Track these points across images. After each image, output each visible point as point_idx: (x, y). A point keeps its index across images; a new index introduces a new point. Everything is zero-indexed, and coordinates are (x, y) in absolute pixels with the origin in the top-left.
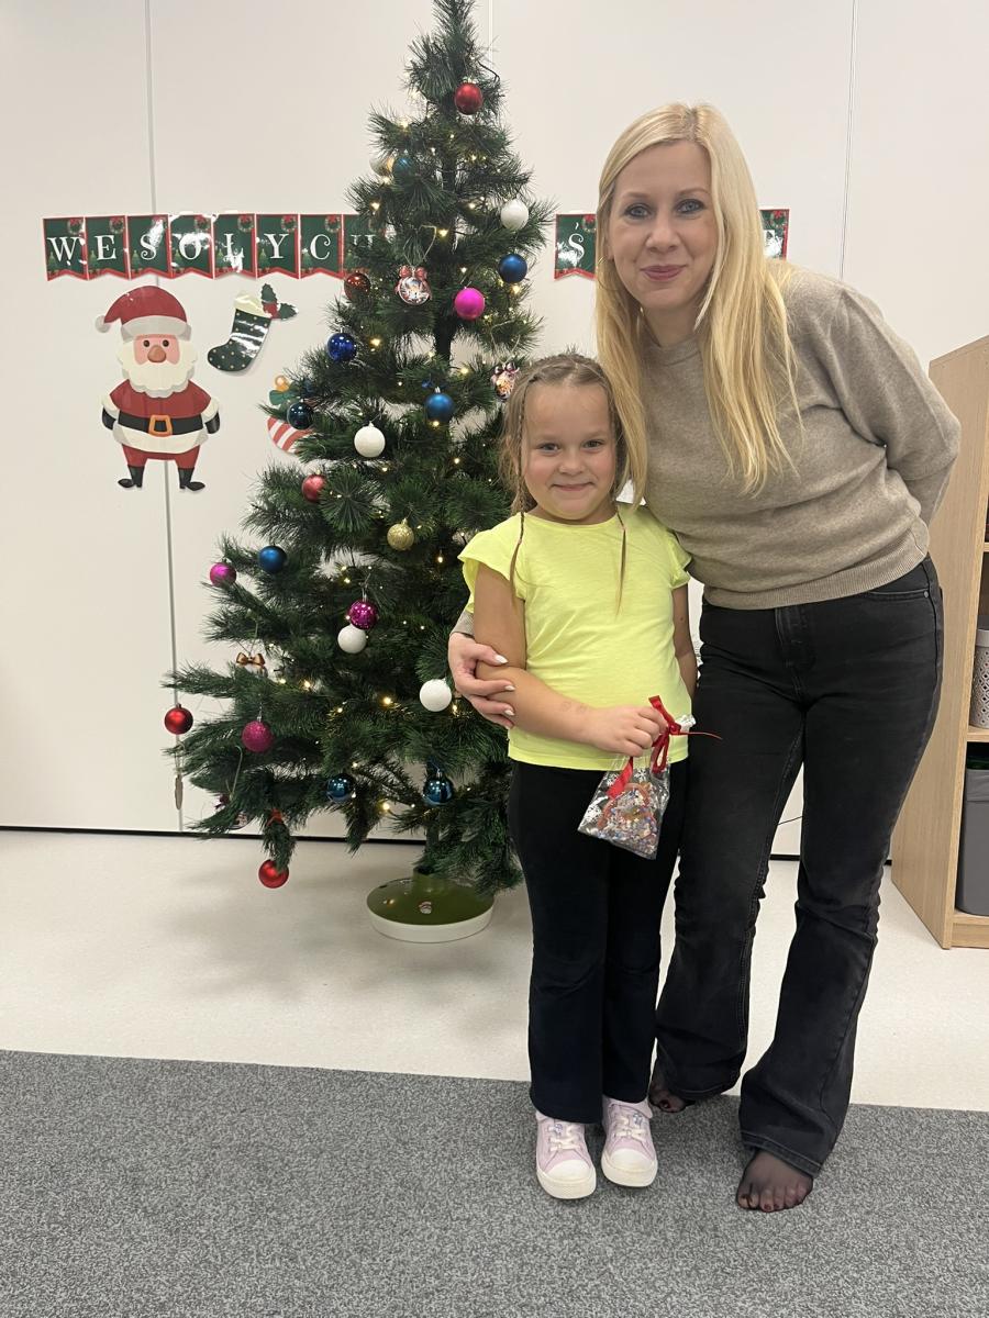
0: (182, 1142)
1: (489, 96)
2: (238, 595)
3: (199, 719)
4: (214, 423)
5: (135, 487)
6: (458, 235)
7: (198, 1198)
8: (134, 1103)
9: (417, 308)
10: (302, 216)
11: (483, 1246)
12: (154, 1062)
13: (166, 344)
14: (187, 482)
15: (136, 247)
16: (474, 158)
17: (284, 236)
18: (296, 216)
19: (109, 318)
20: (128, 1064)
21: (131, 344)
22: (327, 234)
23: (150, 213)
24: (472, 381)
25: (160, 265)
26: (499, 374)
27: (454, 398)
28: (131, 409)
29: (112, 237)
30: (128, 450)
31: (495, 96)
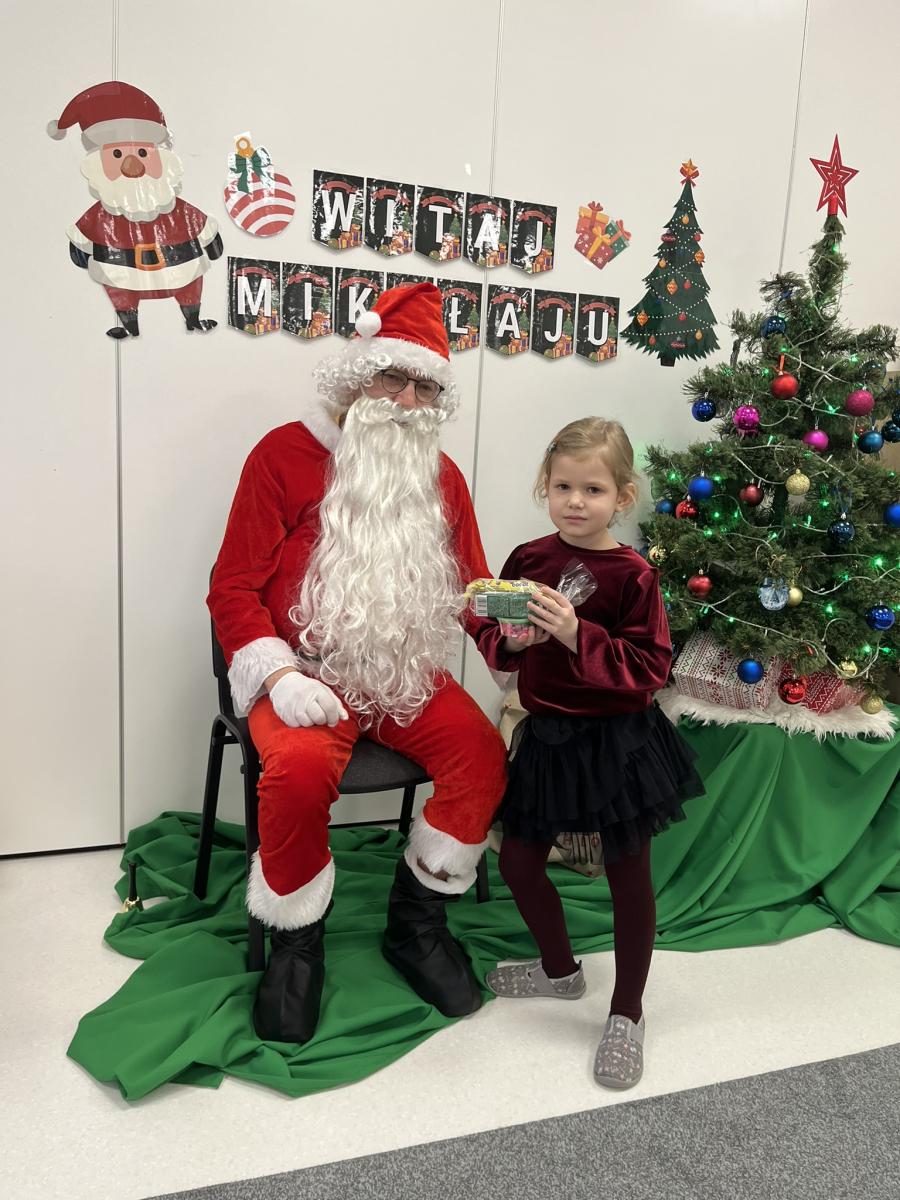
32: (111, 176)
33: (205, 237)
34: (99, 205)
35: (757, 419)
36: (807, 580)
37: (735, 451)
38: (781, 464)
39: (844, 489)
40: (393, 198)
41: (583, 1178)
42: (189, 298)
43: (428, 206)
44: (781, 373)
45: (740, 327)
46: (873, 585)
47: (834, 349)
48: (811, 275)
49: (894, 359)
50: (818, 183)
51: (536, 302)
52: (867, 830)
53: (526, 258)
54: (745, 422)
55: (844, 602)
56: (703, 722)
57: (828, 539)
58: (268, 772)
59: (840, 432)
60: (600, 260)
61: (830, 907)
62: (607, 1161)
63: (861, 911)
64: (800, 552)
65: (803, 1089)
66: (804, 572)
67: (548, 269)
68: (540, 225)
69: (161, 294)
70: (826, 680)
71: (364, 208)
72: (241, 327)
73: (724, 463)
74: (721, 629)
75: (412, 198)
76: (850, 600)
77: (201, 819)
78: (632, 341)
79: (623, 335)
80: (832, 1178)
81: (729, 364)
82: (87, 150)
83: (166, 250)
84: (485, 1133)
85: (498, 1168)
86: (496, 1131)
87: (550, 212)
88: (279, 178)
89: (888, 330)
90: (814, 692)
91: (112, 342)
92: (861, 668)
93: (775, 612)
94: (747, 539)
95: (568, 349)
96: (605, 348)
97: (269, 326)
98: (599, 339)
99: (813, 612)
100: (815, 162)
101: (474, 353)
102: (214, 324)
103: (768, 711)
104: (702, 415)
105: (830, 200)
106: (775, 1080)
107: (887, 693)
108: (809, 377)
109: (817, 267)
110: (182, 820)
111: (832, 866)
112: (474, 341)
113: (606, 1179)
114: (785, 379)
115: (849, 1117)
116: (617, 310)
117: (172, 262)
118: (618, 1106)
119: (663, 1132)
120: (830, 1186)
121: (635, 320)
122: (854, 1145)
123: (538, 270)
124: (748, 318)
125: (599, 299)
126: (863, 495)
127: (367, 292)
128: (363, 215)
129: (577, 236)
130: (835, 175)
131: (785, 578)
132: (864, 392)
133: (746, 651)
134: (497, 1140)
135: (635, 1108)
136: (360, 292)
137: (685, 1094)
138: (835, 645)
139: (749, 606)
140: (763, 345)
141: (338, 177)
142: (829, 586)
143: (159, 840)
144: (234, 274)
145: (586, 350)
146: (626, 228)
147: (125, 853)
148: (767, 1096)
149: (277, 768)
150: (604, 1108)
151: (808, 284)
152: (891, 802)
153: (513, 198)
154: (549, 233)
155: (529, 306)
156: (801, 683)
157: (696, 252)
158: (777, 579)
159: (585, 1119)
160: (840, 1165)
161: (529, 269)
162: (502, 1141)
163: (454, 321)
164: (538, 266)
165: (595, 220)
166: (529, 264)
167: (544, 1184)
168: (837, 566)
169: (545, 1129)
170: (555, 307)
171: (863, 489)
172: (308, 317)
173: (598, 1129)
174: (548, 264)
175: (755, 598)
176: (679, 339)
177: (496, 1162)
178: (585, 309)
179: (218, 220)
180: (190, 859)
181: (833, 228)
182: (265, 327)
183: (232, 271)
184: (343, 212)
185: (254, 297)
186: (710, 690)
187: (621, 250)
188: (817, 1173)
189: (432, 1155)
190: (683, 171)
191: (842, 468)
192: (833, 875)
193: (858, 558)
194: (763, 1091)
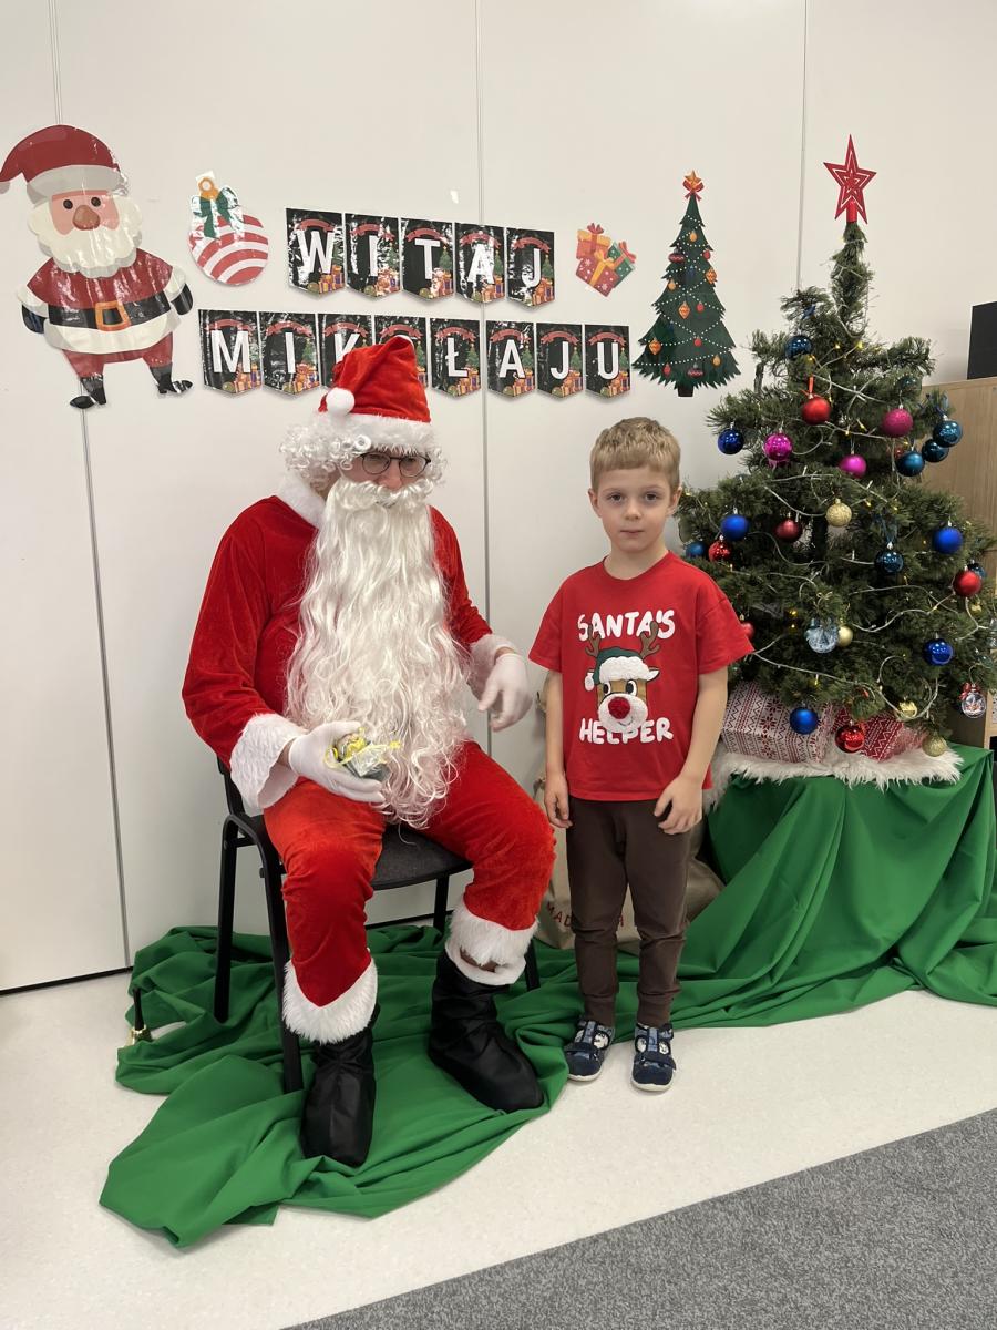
4: (183, 299)
5: (99, 406)
14: (166, 385)
19: (6, 173)
21: (45, 208)
32: (63, 230)
33: (172, 290)
34: (51, 262)
35: (790, 448)
36: (857, 617)
37: (768, 484)
38: (818, 495)
39: (888, 517)
40: (375, 233)
41: (676, 1284)
42: (158, 358)
43: (413, 240)
44: (811, 397)
45: (761, 348)
46: (927, 617)
47: (864, 366)
48: (834, 289)
49: (929, 373)
50: (833, 189)
51: (539, 337)
52: (940, 882)
53: (524, 290)
54: (776, 452)
55: (897, 637)
56: (756, 779)
57: (874, 572)
58: (292, 874)
59: (878, 455)
60: (605, 287)
61: (907, 969)
62: (698, 1264)
63: (942, 970)
64: (846, 589)
65: (899, 1166)
66: (852, 610)
67: (549, 300)
68: (537, 252)
69: (128, 356)
70: (883, 724)
71: (344, 246)
72: (219, 387)
73: (757, 498)
74: (768, 677)
75: (395, 232)
76: (903, 635)
77: (216, 933)
78: (645, 372)
79: (636, 366)
80: (941, 1259)
81: (753, 390)
82: (34, 202)
83: (129, 307)
84: (565, 1245)
85: (582, 1282)
86: (577, 1242)
87: (547, 237)
88: (248, 220)
89: (920, 342)
90: (873, 738)
91: (77, 412)
92: (920, 708)
93: (825, 655)
94: (788, 578)
95: (577, 385)
96: (617, 382)
97: (249, 383)
98: (610, 372)
99: (865, 652)
100: (829, 166)
101: (477, 397)
102: (189, 384)
103: (825, 761)
104: (729, 448)
105: (848, 206)
106: (870, 1160)
107: (949, 733)
108: (841, 398)
109: (839, 280)
110: (193, 935)
111: (906, 923)
112: (475, 384)
113: (700, 1283)
114: (816, 403)
115: (951, 1191)
116: (626, 339)
117: (136, 321)
118: (704, 1203)
119: (755, 1226)
120: (939, 1267)
121: (647, 349)
122: (960, 1221)
123: (539, 302)
124: (769, 340)
125: (606, 329)
126: (909, 522)
127: (354, 338)
128: (344, 255)
129: (579, 262)
130: (851, 179)
131: (833, 617)
132: (901, 413)
133: (798, 699)
134: (579, 1253)
135: (723, 1203)
136: (347, 338)
137: (776, 1184)
138: (892, 685)
139: (796, 651)
140: (789, 367)
141: (314, 215)
142: (880, 622)
143: (171, 959)
144: (208, 328)
145: (597, 385)
146: (630, 250)
147: (133, 978)
148: (862, 1177)
149: (303, 868)
150: (690, 1206)
151: (831, 299)
152: (962, 850)
153: (505, 225)
154: (547, 261)
155: (532, 342)
156: (860, 730)
157: (706, 271)
158: (825, 619)
159: (671, 1219)
160: (948, 1244)
161: (528, 301)
162: (584, 1253)
163: (451, 364)
164: (538, 297)
165: (596, 244)
166: (527, 296)
167: (634, 1294)
168: (887, 600)
169: (628, 1236)
170: (559, 341)
171: (908, 515)
172: (292, 370)
173: (685, 1230)
174: (550, 294)
175: (803, 641)
176: (695, 366)
177: (579, 1276)
178: (592, 341)
179: (184, 272)
180: (207, 977)
181: (853, 236)
182: (245, 384)
183: (205, 325)
184: (321, 252)
185: (231, 351)
186: (762, 745)
187: (626, 274)
188: (924, 1255)
189: (509, 1275)
190: (686, 185)
191: (884, 493)
192: (909, 933)
193: (908, 590)
194: (857, 1173)
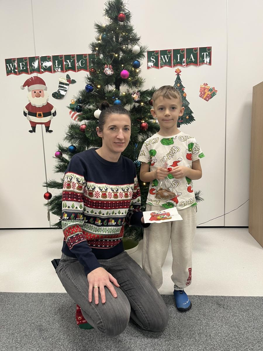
0: (53, 317)
1: (127, 17)
2: (63, 160)
3: (53, 195)
4: (55, 113)
5: (33, 132)
6: (120, 56)
7: (58, 334)
8: (39, 306)
9: (110, 76)
10: (77, 55)
11: (142, 345)
12: (44, 294)
13: (40, 92)
14: (48, 130)
15: (31, 66)
16: (124, 34)
17: (72, 60)
18: (75, 55)
19: (24, 86)
20: (37, 294)
21: (31, 93)
22: (84, 59)
23: (35, 56)
24: (126, 96)
25: (38, 71)
26: (134, 94)
27: (122, 100)
28: (32, 111)
29: (24, 63)
30: (31, 122)
31: (129, 17)
69: (41, 123)
82: (29, 92)
102: (52, 131)
